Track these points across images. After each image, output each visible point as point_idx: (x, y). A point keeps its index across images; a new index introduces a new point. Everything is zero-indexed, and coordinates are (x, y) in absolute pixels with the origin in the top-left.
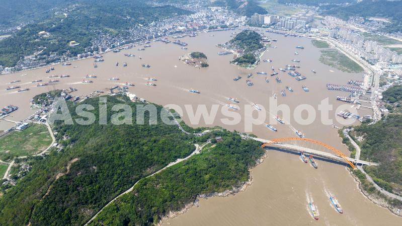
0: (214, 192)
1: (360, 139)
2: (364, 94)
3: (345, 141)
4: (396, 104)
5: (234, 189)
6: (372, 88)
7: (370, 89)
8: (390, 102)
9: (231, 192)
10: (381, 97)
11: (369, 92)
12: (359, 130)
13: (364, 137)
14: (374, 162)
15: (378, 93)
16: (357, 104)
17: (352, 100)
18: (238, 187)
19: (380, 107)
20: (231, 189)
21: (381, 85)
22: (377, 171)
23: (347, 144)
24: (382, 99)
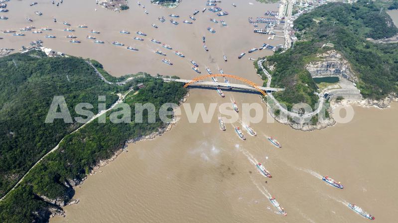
0: (141, 136)
1: (272, 68)
2: (278, 24)
3: (260, 71)
4: (303, 31)
5: (160, 130)
6: (286, 17)
7: (283, 18)
8: (299, 30)
9: (157, 133)
10: (292, 26)
11: (282, 22)
12: (271, 60)
13: (274, 66)
14: (281, 87)
15: (290, 22)
16: (272, 34)
17: (267, 31)
18: (163, 128)
19: (291, 35)
20: (157, 130)
21: (293, 13)
22: (283, 95)
23: (261, 74)
24: (293, 28)
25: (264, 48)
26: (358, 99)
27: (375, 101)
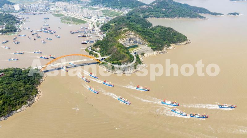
2: (91, 31)
3: (91, 53)
4: (107, 31)
5: (29, 102)
6: (94, 28)
7: (93, 29)
8: (105, 31)
9: (27, 105)
10: (100, 30)
11: (93, 30)
12: (95, 45)
13: (99, 48)
14: (108, 55)
15: (97, 29)
16: (90, 36)
17: (86, 35)
18: (31, 100)
19: (101, 35)
20: (26, 103)
21: (98, 26)
22: (112, 58)
24: (101, 31)
25: (88, 42)
26: (152, 52)
27: (160, 51)
